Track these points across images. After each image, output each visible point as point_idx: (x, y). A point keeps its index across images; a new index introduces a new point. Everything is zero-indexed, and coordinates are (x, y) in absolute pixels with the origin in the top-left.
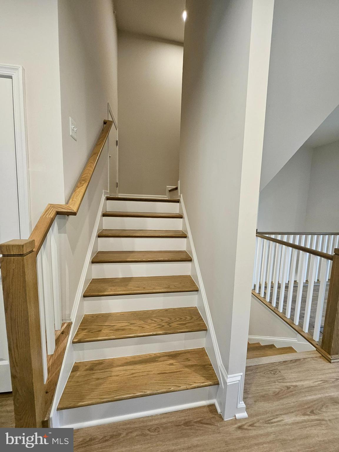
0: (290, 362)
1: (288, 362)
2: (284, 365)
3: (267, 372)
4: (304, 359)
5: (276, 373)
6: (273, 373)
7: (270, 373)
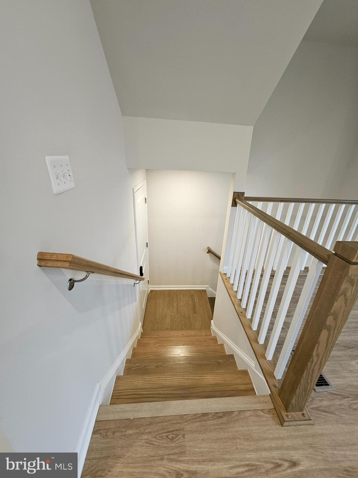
0: (213, 417)
1: (210, 416)
2: (200, 421)
3: (160, 435)
4: (240, 412)
5: (176, 437)
6: (170, 437)
7: (167, 436)
